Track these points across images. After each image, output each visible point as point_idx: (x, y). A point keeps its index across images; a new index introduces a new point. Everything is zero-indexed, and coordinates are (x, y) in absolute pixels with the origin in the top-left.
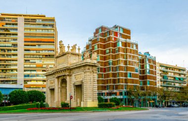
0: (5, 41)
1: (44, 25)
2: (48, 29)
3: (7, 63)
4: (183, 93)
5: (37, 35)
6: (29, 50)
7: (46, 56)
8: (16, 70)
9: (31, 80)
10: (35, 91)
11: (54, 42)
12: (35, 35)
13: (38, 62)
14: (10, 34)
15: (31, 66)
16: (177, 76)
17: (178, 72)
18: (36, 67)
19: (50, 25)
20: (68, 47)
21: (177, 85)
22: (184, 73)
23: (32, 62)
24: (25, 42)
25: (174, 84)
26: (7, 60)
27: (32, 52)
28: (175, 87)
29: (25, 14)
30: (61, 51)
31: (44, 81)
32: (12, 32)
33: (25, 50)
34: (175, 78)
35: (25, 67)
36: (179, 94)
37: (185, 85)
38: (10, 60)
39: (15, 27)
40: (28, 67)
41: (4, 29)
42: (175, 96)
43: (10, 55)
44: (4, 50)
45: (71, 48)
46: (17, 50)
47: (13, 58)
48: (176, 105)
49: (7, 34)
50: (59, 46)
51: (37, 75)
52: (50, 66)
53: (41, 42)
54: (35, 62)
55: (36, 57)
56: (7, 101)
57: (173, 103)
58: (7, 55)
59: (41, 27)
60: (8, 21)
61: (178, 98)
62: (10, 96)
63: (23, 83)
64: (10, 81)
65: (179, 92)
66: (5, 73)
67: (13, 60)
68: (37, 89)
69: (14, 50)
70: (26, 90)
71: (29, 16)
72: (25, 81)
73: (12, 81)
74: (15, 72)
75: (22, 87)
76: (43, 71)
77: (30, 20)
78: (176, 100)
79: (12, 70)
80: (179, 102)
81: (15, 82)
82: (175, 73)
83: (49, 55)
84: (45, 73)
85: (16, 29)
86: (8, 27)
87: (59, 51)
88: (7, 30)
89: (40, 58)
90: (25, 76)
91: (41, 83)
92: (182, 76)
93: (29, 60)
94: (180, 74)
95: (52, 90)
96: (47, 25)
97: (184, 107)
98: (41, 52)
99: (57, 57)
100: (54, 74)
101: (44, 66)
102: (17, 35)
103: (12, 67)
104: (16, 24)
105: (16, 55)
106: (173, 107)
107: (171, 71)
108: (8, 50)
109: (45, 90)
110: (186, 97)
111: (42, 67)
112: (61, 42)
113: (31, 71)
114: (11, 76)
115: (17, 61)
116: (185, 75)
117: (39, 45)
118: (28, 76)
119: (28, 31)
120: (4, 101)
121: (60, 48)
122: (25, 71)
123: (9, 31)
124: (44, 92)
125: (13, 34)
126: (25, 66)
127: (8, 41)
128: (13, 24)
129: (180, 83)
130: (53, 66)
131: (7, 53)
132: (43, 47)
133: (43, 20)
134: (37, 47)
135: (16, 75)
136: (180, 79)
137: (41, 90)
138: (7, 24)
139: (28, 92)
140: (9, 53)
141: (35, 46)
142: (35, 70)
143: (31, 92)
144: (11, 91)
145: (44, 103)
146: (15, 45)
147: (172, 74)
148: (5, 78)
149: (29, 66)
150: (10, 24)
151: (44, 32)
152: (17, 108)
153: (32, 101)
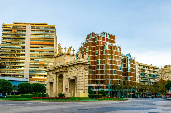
0: (16, 44)
1: (46, 31)
2: (49, 35)
3: (16, 61)
4: (156, 86)
5: (40, 39)
6: (34, 51)
7: (47, 56)
8: (24, 67)
9: (35, 75)
10: (38, 84)
11: (53, 45)
12: (39, 39)
13: (41, 60)
14: (20, 39)
15: (35, 64)
16: (152, 73)
17: (152, 70)
18: (39, 65)
19: (51, 32)
20: (65, 49)
21: (152, 80)
22: (158, 71)
23: (36, 61)
24: (31, 44)
25: (150, 80)
26: (16, 59)
27: (36, 53)
28: (151, 82)
29: (32, 23)
30: (59, 52)
31: (45, 76)
32: (21, 37)
33: (31, 51)
34: (150, 75)
35: (30, 65)
36: (153, 88)
37: (158, 80)
38: (19, 59)
39: (24, 33)
40: (33, 65)
41: (15, 35)
42: (150, 89)
43: (19, 55)
44: (15, 51)
45: (67, 50)
46: (24, 51)
47: (21, 57)
48: (150, 96)
49: (17, 38)
50: (57, 48)
51: (40, 71)
52: (50, 64)
53: (43, 45)
54: (38, 61)
55: (40, 57)
56: (16, 91)
57: (149, 95)
58: (17, 55)
59: (44, 33)
60: (19, 28)
61: (152, 91)
62: (18, 87)
63: (29, 77)
64: (19, 75)
65: (153, 86)
66: (15, 69)
67: (21, 59)
68: (39, 82)
69: (23, 51)
70: (31, 83)
71: (35, 24)
72: (31, 76)
73: (21, 75)
74: (23, 68)
75: (28, 80)
76: (45, 68)
77: (35, 28)
78: (150, 92)
79: (20, 67)
80: (153, 94)
81: (23, 76)
82: (150, 71)
83: (50, 55)
84: (46, 69)
85: (25, 35)
86: (18, 33)
87: (58, 52)
88: (17, 35)
89: (42, 57)
90: (30, 72)
91: (43, 77)
92: (156, 73)
93: (34, 59)
94: (154, 72)
95: (52, 83)
96: (48, 32)
97: (157, 97)
98: (43, 53)
99: (56, 57)
100: (53, 70)
101: (45, 64)
102: (25, 39)
103: (21, 65)
104: (25, 31)
105: (24, 55)
106: (148, 98)
107: (147, 69)
108: (18, 51)
109: (45, 83)
110: (158, 90)
111: (44, 65)
112: (59, 45)
113: (35, 67)
114: (20, 71)
115: (24, 59)
116: (158, 72)
117: (42, 47)
118: (33, 71)
119: (34, 36)
120: (14, 91)
121: (59, 49)
122: (30, 67)
123: (19, 36)
124: (45, 85)
125: (22, 39)
126: (31, 63)
127: (18, 44)
128: (22, 31)
129: (154, 79)
130: (52, 64)
131: (17, 53)
132: (45, 48)
133: (46, 28)
134: (40, 49)
135: (23, 71)
136: (154, 76)
137: (42, 83)
138: (18, 31)
139: (33, 84)
140: (19, 53)
141: (39, 48)
142: (38, 67)
143: (35, 84)
144: (19, 83)
145: (45, 94)
146: (23, 47)
147: (148, 71)
148: (15, 73)
149: (33, 63)
150: (20, 31)
151: (46, 37)
152: (24, 97)
153: (35, 91)
